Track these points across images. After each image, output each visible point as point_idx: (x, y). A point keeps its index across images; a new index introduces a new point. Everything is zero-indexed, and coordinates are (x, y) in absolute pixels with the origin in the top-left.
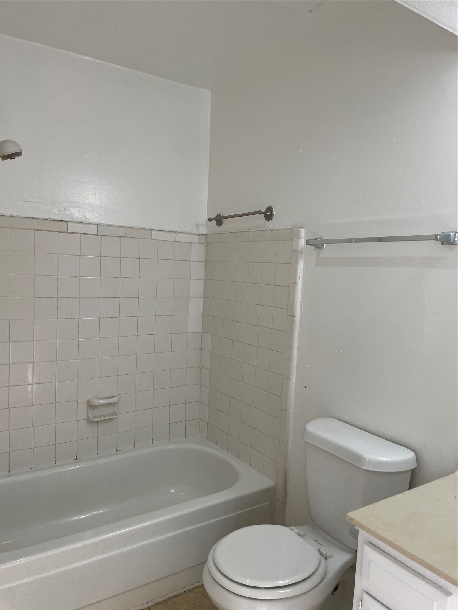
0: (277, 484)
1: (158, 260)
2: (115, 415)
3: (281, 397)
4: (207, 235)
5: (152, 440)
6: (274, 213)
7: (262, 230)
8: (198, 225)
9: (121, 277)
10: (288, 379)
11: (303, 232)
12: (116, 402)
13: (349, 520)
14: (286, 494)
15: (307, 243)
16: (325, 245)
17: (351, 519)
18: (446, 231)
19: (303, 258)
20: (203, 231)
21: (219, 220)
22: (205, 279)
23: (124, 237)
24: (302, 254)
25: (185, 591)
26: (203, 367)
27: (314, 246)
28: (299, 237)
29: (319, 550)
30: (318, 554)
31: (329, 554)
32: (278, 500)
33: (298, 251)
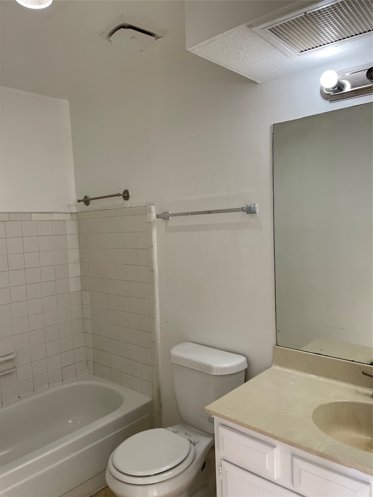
0: (153, 399)
1: (39, 236)
2: (15, 369)
3: (150, 333)
4: (77, 213)
5: (49, 384)
6: (130, 194)
7: (122, 208)
8: (69, 206)
9: (8, 254)
10: (154, 318)
11: (153, 208)
12: (13, 358)
13: (207, 412)
14: (161, 405)
15: (158, 216)
16: (170, 217)
17: (208, 411)
18: (249, 204)
19: (155, 227)
20: (74, 210)
21: (87, 201)
22: (80, 248)
23: (7, 221)
24: (155, 224)
25: (91, 496)
26: (85, 318)
27: (163, 219)
28: (151, 212)
29: (189, 440)
30: (188, 442)
31: (196, 441)
32: (155, 411)
33: (151, 222)
